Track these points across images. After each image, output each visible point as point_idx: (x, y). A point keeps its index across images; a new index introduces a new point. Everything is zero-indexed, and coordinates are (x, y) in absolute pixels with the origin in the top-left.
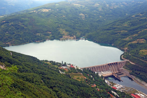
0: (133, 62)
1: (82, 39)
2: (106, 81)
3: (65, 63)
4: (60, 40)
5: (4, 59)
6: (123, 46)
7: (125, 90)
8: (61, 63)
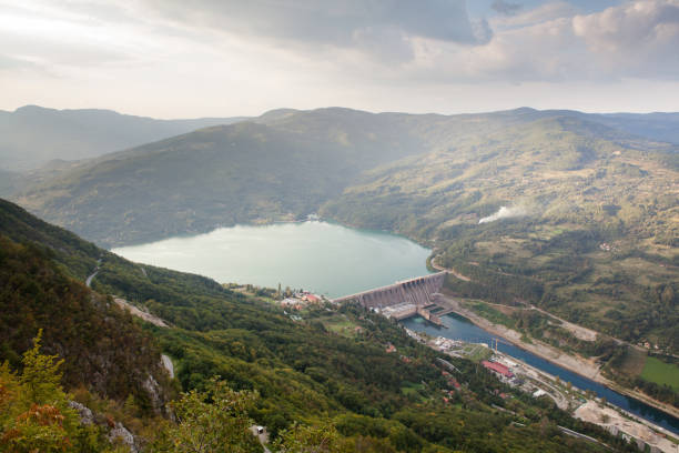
0: (464, 275)
1: (313, 220)
2: (409, 332)
3: (288, 289)
4: (252, 225)
5: (136, 292)
6: (427, 234)
7: (462, 351)
8: (277, 288)
